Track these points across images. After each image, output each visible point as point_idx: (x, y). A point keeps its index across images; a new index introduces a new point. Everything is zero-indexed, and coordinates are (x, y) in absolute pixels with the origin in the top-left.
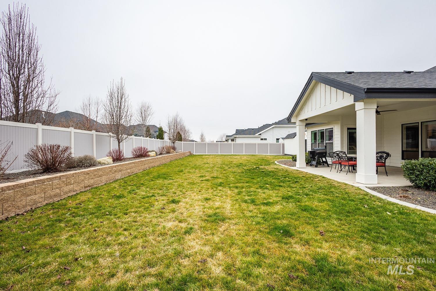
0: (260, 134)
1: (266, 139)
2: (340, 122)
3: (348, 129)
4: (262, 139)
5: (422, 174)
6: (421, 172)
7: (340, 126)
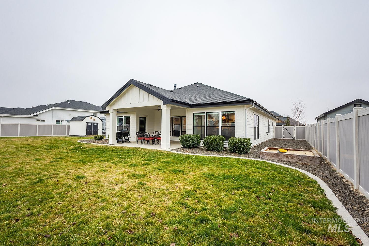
0: (37, 115)
1: (44, 121)
2: (136, 113)
3: (140, 117)
4: (38, 120)
5: (187, 141)
6: (187, 140)
7: (136, 115)
